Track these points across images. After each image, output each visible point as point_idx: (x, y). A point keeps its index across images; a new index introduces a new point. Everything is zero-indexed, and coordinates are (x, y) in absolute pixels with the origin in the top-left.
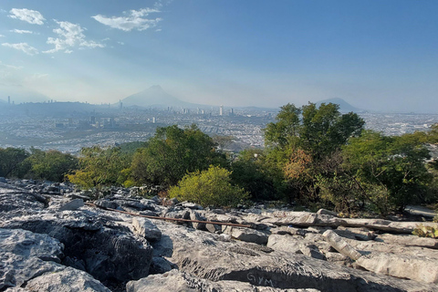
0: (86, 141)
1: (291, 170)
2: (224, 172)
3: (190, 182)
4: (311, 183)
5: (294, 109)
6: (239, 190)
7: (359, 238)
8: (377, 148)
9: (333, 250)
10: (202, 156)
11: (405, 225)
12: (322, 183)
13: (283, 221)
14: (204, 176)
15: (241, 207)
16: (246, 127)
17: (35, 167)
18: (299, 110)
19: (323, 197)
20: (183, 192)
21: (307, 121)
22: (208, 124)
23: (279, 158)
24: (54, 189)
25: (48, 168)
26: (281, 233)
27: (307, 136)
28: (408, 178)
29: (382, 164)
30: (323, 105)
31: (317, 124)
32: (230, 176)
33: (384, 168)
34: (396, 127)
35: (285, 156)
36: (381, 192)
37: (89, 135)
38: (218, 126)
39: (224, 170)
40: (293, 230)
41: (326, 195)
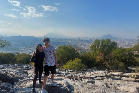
0: (33, 49)
1: (98, 59)
2: (80, 60)
3: (70, 64)
4: (103, 62)
5: (98, 41)
6: (84, 65)
7: (117, 79)
8: (121, 52)
9: (111, 84)
10: (73, 55)
11: (128, 74)
12: (106, 62)
13: (97, 75)
14: (74, 61)
15: (84, 70)
16: (84, 43)
17: (18, 59)
18: (100, 41)
19: (107, 66)
20: (68, 67)
21: (102, 44)
22: (72, 42)
23: (95, 55)
24: (27, 68)
25: (22, 59)
26: (98, 80)
27: (102, 48)
28: (128, 60)
29: (122, 57)
30: (106, 39)
31: (105, 45)
32: (81, 61)
33: (122, 58)
34: (125, 43)
35: (96, 54)
36: (122, 64)
37: (34, 47)
38: (75, 43)
39: (79, 59)
40: (100, 78)
41: (108, 66)
